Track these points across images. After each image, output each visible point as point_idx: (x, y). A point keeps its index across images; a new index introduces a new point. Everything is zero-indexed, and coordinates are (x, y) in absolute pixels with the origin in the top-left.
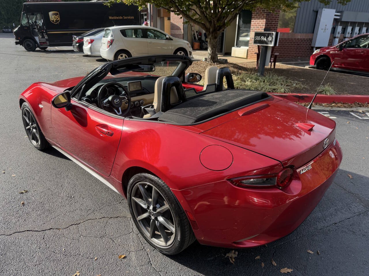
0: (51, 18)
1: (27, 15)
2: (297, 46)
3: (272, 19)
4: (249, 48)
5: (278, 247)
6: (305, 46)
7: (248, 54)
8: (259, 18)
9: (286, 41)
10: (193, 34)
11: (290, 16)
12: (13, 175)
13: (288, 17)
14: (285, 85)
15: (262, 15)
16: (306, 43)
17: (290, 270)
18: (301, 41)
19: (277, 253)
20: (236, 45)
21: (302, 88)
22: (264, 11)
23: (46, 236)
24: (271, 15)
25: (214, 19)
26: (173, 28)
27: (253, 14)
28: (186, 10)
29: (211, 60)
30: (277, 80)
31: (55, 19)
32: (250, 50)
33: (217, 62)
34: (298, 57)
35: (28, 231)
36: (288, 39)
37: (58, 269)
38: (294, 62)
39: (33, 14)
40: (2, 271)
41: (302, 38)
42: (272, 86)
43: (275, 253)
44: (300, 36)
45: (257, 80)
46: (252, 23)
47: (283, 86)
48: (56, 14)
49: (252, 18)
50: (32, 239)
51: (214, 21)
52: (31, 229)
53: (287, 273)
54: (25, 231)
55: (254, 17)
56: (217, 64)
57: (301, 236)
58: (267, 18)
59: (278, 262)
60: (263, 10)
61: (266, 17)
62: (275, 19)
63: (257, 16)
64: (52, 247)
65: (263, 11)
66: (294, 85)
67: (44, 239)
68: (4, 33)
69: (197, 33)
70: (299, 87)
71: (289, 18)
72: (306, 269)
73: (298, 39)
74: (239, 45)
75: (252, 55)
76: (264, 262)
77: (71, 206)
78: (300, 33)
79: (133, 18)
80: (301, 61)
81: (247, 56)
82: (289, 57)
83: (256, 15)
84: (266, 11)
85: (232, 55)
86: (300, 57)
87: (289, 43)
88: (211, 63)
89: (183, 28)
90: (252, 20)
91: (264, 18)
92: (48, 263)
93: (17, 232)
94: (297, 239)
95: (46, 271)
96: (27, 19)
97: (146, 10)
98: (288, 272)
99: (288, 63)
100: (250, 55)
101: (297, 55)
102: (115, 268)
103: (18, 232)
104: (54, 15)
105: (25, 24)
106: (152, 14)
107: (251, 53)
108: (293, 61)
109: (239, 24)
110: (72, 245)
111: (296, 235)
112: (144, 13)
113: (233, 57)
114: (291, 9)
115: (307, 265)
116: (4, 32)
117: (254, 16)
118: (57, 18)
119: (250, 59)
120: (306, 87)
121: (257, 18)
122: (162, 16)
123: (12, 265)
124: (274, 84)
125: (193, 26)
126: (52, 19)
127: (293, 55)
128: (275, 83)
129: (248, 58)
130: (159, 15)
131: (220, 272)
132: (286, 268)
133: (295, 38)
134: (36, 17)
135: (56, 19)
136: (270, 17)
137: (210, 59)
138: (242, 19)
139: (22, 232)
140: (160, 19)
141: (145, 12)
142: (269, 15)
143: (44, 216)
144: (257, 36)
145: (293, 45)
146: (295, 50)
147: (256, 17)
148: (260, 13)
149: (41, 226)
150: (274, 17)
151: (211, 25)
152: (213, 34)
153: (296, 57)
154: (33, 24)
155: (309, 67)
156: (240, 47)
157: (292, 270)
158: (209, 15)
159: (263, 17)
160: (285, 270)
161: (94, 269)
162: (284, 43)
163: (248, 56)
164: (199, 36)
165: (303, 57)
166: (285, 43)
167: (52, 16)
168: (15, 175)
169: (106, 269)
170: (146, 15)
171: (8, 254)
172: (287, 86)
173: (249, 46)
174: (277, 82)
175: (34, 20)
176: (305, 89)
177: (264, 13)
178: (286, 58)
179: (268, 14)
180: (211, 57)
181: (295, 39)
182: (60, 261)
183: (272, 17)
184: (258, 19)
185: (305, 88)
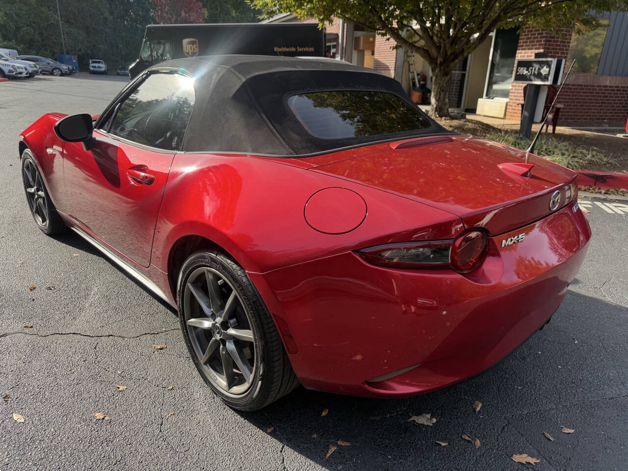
0: (185, 49)
1: (150, 44)
2: (604, 100)
3: (556, 49)
4: (510, 99)
5: (515, 417)
6: (619, 100)
7: (507, 110)
8: (530, 47)
9: (581, 89)
10: (411, 78)
11: (593, 53)
12: (75, 255)
13: (589, 54)
14: (569, 155)
15: (537, 42)
16: (620, 94)
17: (532, 461)
18: (611, 90)
19: (510, 426)
20: (487, 95)
21: (602, 163)
22: (542, 34)
23: (100, 345)
24: (554, 41)
25: (445, 42)
26: (378, 68)
27: (520, 41)
28: (397, 29)
29: (436, 113)
30: (556, 147)
31: (191, 49)
32: (511, 104)
33: (445, 116)
34: (605, 119)
35: (74, 334)
36: (585, 86)
37: (105, 395)
38: (595, 128)
39: (159, 43)
40: (17, 385)
41: (613, 85)
42: (543, 155)
43: (506, 427)
44: (610, 82)
45: (517, 144)
46: (518, 56)
47: (565, 156)
48: (193, 43)
49: (518, 48)
50: (78, 346)
51: (445, 46)
52: (79, 332)
53: (525, 463)
54: (70, 333)
55: (522, 46)
56: (445, 120)
57: (566, 406)
58: (547, 46)
59: (511, 443)
60: (540, 32)
61: (545, 44)
62: (563, 50)
63: (528, 44)
64: (105, 362)
65: (539, 34)
66: (589, 157)
67: (95, 348)
68: (118, 77)
69: (419, 77)
70: (597, 160)
71: (591, 57)
72: (569, 464)
73: (606, 86)
74: (491, 96)
75: (513, 113)
76: (481, 439)
77: (151, 307)
78: (610, 75)
79: (313, 50)
80: (610, 126)
81: (505, 115)
82: (587, 119)
83: (526, 42)
84: (544, 35)
85: (478, 112)
86: (608, 119)
87: (586, 93)
88: (436, 117)
89: (395, 67)
90: (518, 51)
91: (541, 47)
92: (92, 383)
93: (57, 334)
94: (557, 408)
95: (85, 395)
96: (150, 50)
97: (335, 39)
98: (529, 463)
99: (581, 128)
100: (511, 113)
101: (602, 116)
102: (199, 407)
103: (59, 334)
104: (190, 44)
105: (147, 57)
106: (345, 44)
107: (512, 109)
108: (593, 126)
109: (494, 59)
110: (137, 363)
111: (555, 402)
112: (332, 44)
113: (480, 115)
114: (593, 28)
115: (572, 458)
116: (118, 74)
117: (522, 44)
118: (194, 49)
119: (510, 119)
120: (610, 161)
121: (527, 48)
122: (361, 48)
123: (35, 379)
124: (549, 153)
125: (412, 64)
126: (187, 49)
127: (593, 116)
128: (550, 151)
129: (507, 117)
130: (356, 47)
131: (390, 444)
132: (525, 455)
133: (599, 84)
134: (164, 48)
135: (192, 51)
136: (553, 45)
137: (434, 111)
138: (499, 51)
139: (65, 334)
140: (358, 53)
141: (334, 41)
142: (550, 41)
143: (106, 316)
144: (521, 67)
145: (595, 96)
146: (599, 106)
147: (526, 46)
148: (534, 38)
149: (96, 329)
150: (559, 45)
151: (439, 52)
152: (442, 68)
153: (598, 119)
154: (158, 58)
155: (624, 136)
156: (493, 99)
157: (538, 461)
158: (437, 35)
159: (540, 45)
160: (523, 458)
161: (163, 405)
162: (577, 92)
163: (507, 113)
164: (423, 81)
165: (614, 119)
166: (580, 92)
167: (187, 46)
168: (78, 255)
169: (184, 407)
170: (334, 47)
171: (34, 362)
172: (573, 157)
173: (510, 97)
174: (555, 150)
175: (160, 52)
176: (610, 165)
177: (542, 37)
178: (579, 121)
179: (548, 39)
180: (436, 108)
181: (600, 86)
182: (111, 384)
183: (556, 45)
184: (529, 49)
185: (609, 163)
